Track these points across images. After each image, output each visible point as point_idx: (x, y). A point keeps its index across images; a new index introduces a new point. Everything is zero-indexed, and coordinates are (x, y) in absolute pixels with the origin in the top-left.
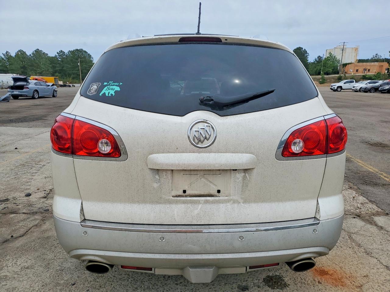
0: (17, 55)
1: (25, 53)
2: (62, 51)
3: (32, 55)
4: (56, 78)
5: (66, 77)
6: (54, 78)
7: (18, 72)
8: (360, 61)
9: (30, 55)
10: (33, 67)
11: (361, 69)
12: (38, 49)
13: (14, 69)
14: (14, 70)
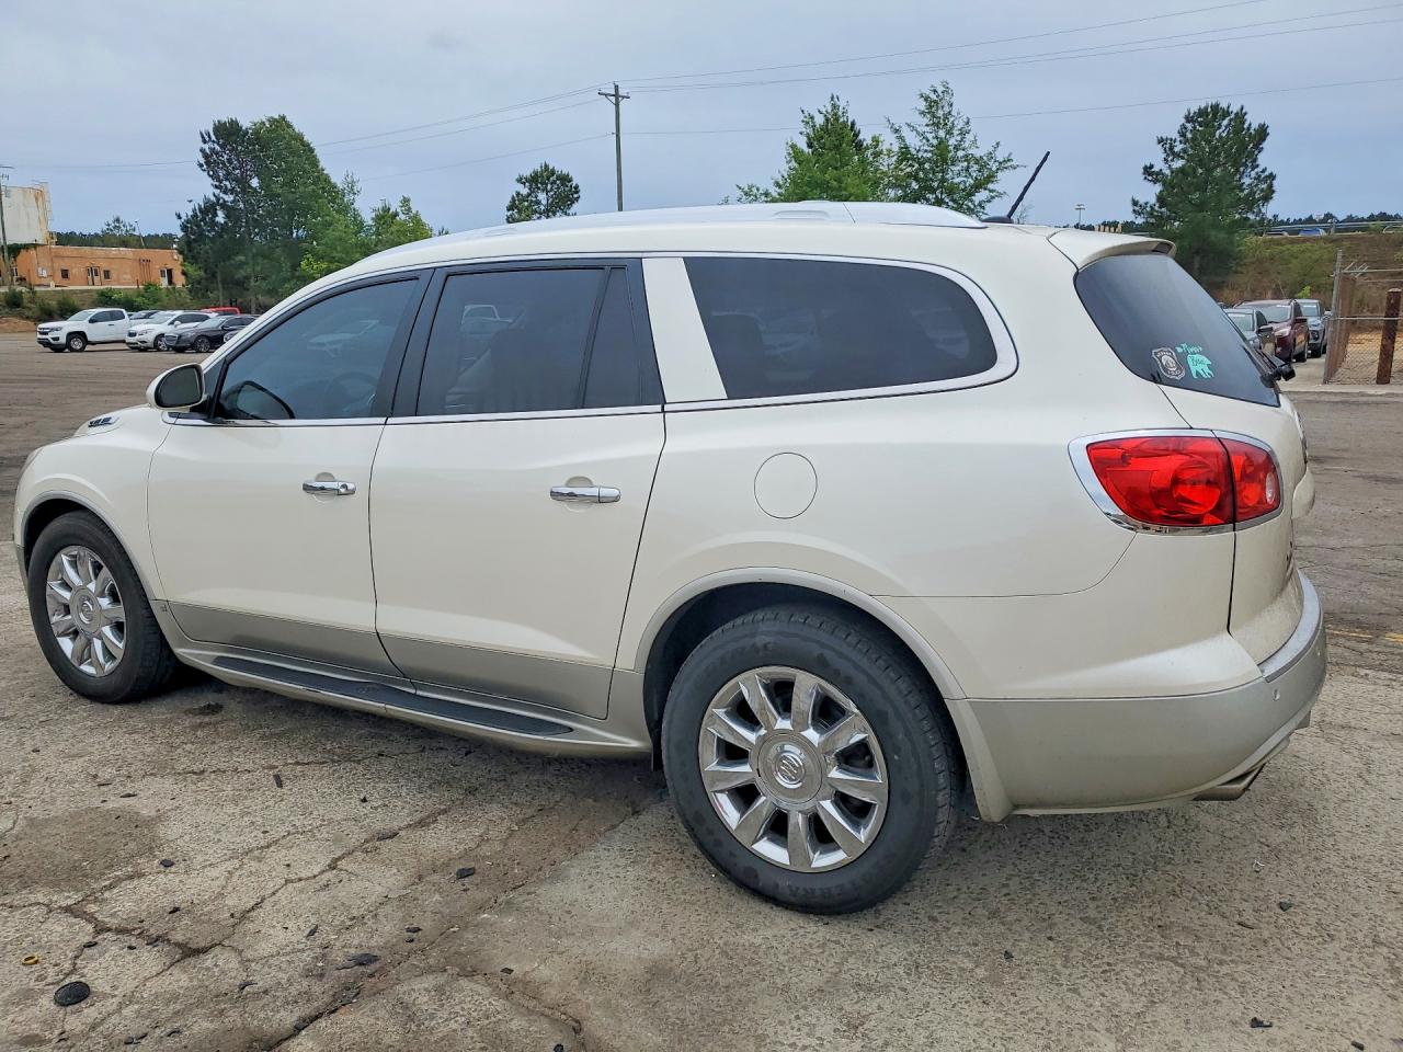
8: (65, 239)
11: (77, 270)
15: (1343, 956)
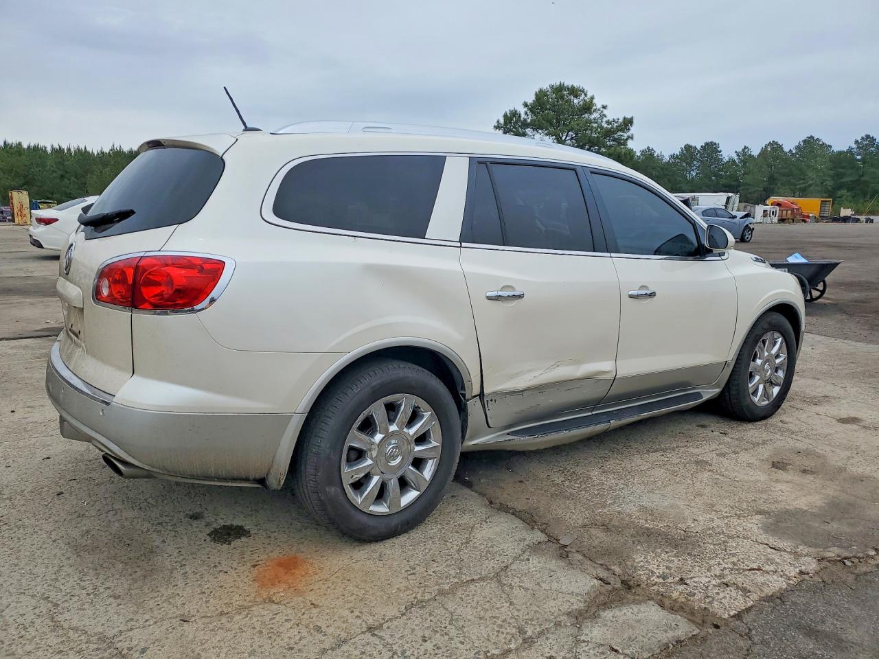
0: (763, 152)
1: (780, 147)
2: (868, 136)
3: (794, 152)
4: (826, 201)
5: (865, 197)
6: (822, 201)
7: (757, 188)
9: (791, 151)
10: (789, 178)
12: (812, 137)
13: (751, 183)
14: (749, 185)
15: (24, 488)
